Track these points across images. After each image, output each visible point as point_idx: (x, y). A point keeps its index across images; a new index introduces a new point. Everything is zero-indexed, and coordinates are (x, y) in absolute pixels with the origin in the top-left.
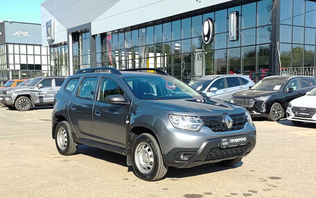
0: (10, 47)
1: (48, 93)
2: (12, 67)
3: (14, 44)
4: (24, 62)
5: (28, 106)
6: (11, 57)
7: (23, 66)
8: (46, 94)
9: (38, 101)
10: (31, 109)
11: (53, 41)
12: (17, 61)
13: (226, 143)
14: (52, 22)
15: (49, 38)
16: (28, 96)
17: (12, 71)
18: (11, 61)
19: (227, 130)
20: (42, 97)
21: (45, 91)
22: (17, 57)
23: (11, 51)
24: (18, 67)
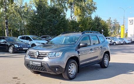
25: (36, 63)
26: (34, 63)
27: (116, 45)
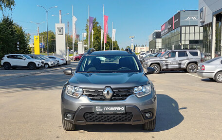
0: (183, 28)
1: (172, 62)
2: (183, 43)
3: (186, 26)
4: (192, 39)
5: (157, 71)
6: (183, 35)
7: (191, 42)
8: (170, 63)
9: (165, 67)
10: (159, 73)
11: (204, 22)
12: (187, 38)
13: (101, 110)
14: (204, 8)
15: (201, 20)
16: (158, 64)
17: (183, 45)
18: (183, 38)
19: (105, 99)
20: (168, 65)
21: (170, 60)
22: (187, 35)
23: (183, 31)
24: (187, 43)
25: (112, 109)
26: (107, 109)
27: (49, 67)
